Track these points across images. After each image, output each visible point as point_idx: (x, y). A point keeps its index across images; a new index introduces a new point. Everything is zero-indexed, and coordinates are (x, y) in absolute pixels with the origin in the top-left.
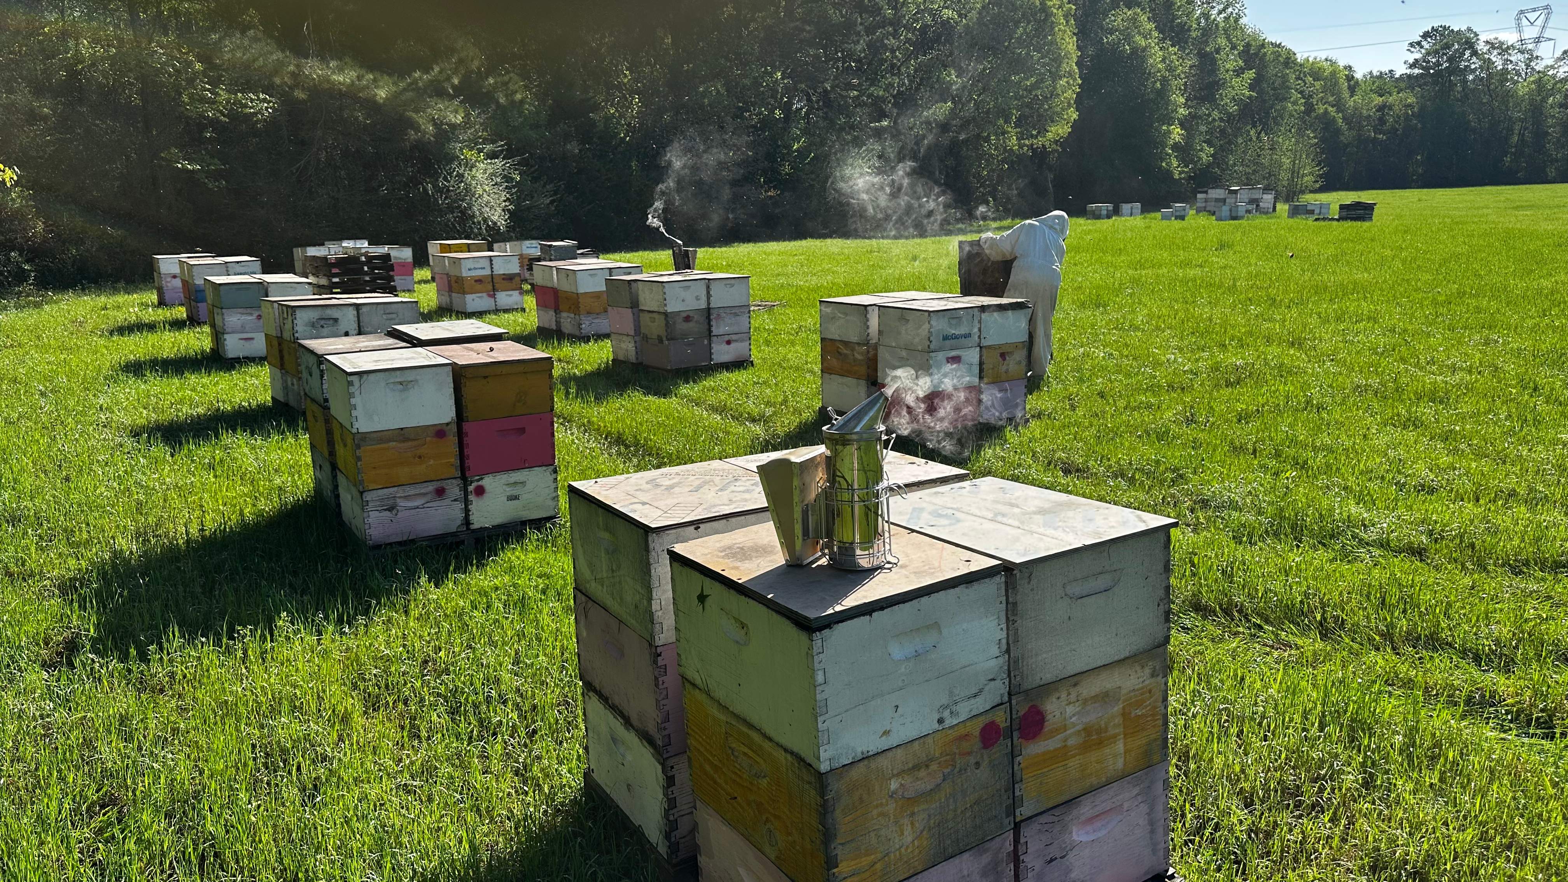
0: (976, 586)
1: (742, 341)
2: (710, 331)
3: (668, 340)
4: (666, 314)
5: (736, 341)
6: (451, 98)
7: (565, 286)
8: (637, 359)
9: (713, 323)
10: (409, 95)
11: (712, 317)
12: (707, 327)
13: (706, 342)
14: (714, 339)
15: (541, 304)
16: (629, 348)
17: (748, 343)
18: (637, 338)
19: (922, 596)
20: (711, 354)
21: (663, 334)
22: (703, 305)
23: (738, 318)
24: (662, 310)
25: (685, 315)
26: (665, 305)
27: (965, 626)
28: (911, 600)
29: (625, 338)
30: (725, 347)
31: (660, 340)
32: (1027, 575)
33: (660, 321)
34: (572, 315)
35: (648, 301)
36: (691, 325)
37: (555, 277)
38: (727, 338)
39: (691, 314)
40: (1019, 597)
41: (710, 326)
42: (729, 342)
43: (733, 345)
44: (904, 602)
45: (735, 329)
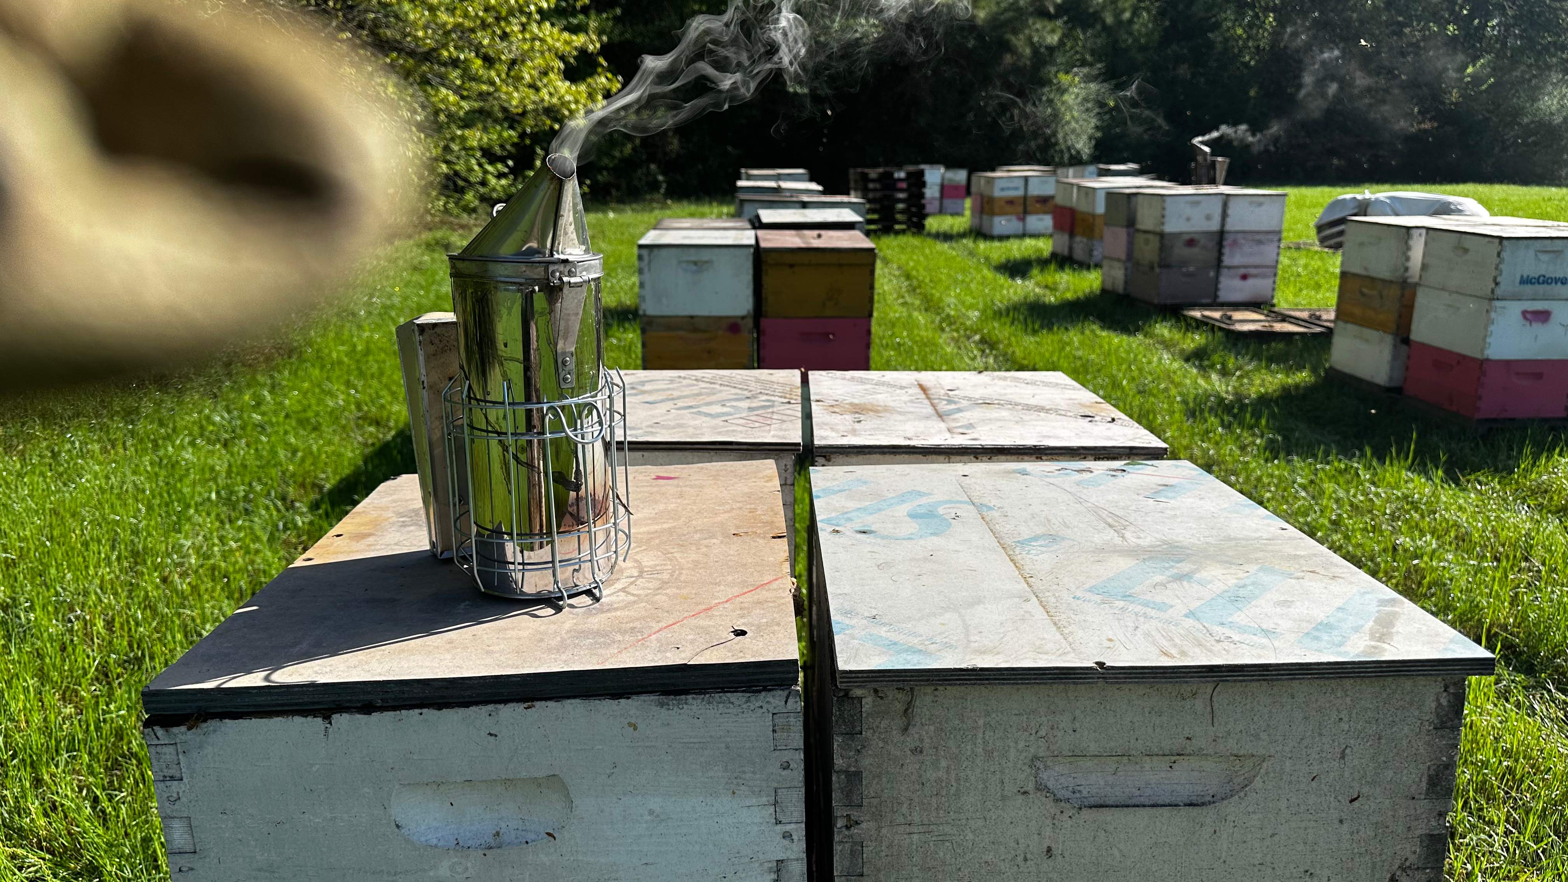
0: (694, 705)
1: (1264, 276)
2: (1219, 261)
3: (1160, 266)
4: (1162, 235)
5: (1255, 276)
6: (1050, 17)
7: (1083, 207)
8: (1125, 289)
9: (1226, 250)
10: (1010, 14)
11: (1225, 243)
12: (1216, 254)
13: (1212, 274)
14: (1224, 271)
15: (1059, 226)
16: (1118, 274)
17: (1270, 281)
18: (1129, 265)
19: (505, 702)
20: (1217, 289)
21: (1156, 259)
22: (1214, 225)
23: (1262, 247)
24: (1158, 229)
25: (1187, 237)
26: (1163, 224)
27: (655, 803)
28: (466, 705)
29: (1116, 264)
30: (1238, 283)
31: (1152, 268)
32: (899, 707)
33: (1155, 242)
34: (1085, 240)
35: (1146, 220)
36: (1195, 250)
37: (1075, 195)
38: (1242, 271)
39: (1196, 237)
40: (866, 762)
41: (1220, 254)
42: (1244, 277)
43: (1250, 282)
44: (439, 707)
45: (1256, 260)
